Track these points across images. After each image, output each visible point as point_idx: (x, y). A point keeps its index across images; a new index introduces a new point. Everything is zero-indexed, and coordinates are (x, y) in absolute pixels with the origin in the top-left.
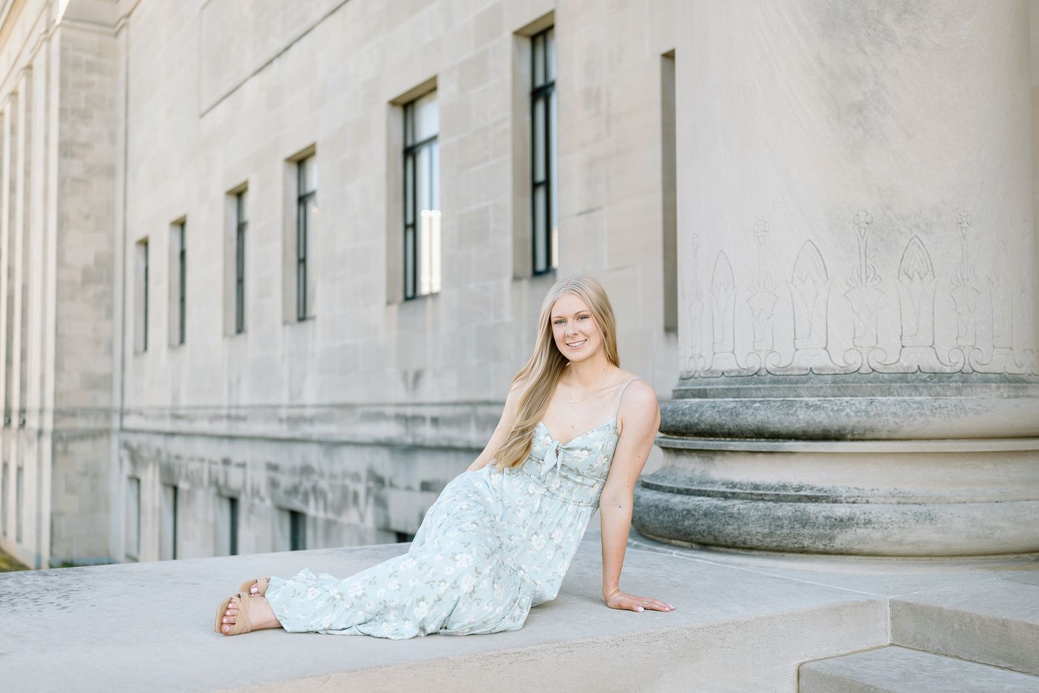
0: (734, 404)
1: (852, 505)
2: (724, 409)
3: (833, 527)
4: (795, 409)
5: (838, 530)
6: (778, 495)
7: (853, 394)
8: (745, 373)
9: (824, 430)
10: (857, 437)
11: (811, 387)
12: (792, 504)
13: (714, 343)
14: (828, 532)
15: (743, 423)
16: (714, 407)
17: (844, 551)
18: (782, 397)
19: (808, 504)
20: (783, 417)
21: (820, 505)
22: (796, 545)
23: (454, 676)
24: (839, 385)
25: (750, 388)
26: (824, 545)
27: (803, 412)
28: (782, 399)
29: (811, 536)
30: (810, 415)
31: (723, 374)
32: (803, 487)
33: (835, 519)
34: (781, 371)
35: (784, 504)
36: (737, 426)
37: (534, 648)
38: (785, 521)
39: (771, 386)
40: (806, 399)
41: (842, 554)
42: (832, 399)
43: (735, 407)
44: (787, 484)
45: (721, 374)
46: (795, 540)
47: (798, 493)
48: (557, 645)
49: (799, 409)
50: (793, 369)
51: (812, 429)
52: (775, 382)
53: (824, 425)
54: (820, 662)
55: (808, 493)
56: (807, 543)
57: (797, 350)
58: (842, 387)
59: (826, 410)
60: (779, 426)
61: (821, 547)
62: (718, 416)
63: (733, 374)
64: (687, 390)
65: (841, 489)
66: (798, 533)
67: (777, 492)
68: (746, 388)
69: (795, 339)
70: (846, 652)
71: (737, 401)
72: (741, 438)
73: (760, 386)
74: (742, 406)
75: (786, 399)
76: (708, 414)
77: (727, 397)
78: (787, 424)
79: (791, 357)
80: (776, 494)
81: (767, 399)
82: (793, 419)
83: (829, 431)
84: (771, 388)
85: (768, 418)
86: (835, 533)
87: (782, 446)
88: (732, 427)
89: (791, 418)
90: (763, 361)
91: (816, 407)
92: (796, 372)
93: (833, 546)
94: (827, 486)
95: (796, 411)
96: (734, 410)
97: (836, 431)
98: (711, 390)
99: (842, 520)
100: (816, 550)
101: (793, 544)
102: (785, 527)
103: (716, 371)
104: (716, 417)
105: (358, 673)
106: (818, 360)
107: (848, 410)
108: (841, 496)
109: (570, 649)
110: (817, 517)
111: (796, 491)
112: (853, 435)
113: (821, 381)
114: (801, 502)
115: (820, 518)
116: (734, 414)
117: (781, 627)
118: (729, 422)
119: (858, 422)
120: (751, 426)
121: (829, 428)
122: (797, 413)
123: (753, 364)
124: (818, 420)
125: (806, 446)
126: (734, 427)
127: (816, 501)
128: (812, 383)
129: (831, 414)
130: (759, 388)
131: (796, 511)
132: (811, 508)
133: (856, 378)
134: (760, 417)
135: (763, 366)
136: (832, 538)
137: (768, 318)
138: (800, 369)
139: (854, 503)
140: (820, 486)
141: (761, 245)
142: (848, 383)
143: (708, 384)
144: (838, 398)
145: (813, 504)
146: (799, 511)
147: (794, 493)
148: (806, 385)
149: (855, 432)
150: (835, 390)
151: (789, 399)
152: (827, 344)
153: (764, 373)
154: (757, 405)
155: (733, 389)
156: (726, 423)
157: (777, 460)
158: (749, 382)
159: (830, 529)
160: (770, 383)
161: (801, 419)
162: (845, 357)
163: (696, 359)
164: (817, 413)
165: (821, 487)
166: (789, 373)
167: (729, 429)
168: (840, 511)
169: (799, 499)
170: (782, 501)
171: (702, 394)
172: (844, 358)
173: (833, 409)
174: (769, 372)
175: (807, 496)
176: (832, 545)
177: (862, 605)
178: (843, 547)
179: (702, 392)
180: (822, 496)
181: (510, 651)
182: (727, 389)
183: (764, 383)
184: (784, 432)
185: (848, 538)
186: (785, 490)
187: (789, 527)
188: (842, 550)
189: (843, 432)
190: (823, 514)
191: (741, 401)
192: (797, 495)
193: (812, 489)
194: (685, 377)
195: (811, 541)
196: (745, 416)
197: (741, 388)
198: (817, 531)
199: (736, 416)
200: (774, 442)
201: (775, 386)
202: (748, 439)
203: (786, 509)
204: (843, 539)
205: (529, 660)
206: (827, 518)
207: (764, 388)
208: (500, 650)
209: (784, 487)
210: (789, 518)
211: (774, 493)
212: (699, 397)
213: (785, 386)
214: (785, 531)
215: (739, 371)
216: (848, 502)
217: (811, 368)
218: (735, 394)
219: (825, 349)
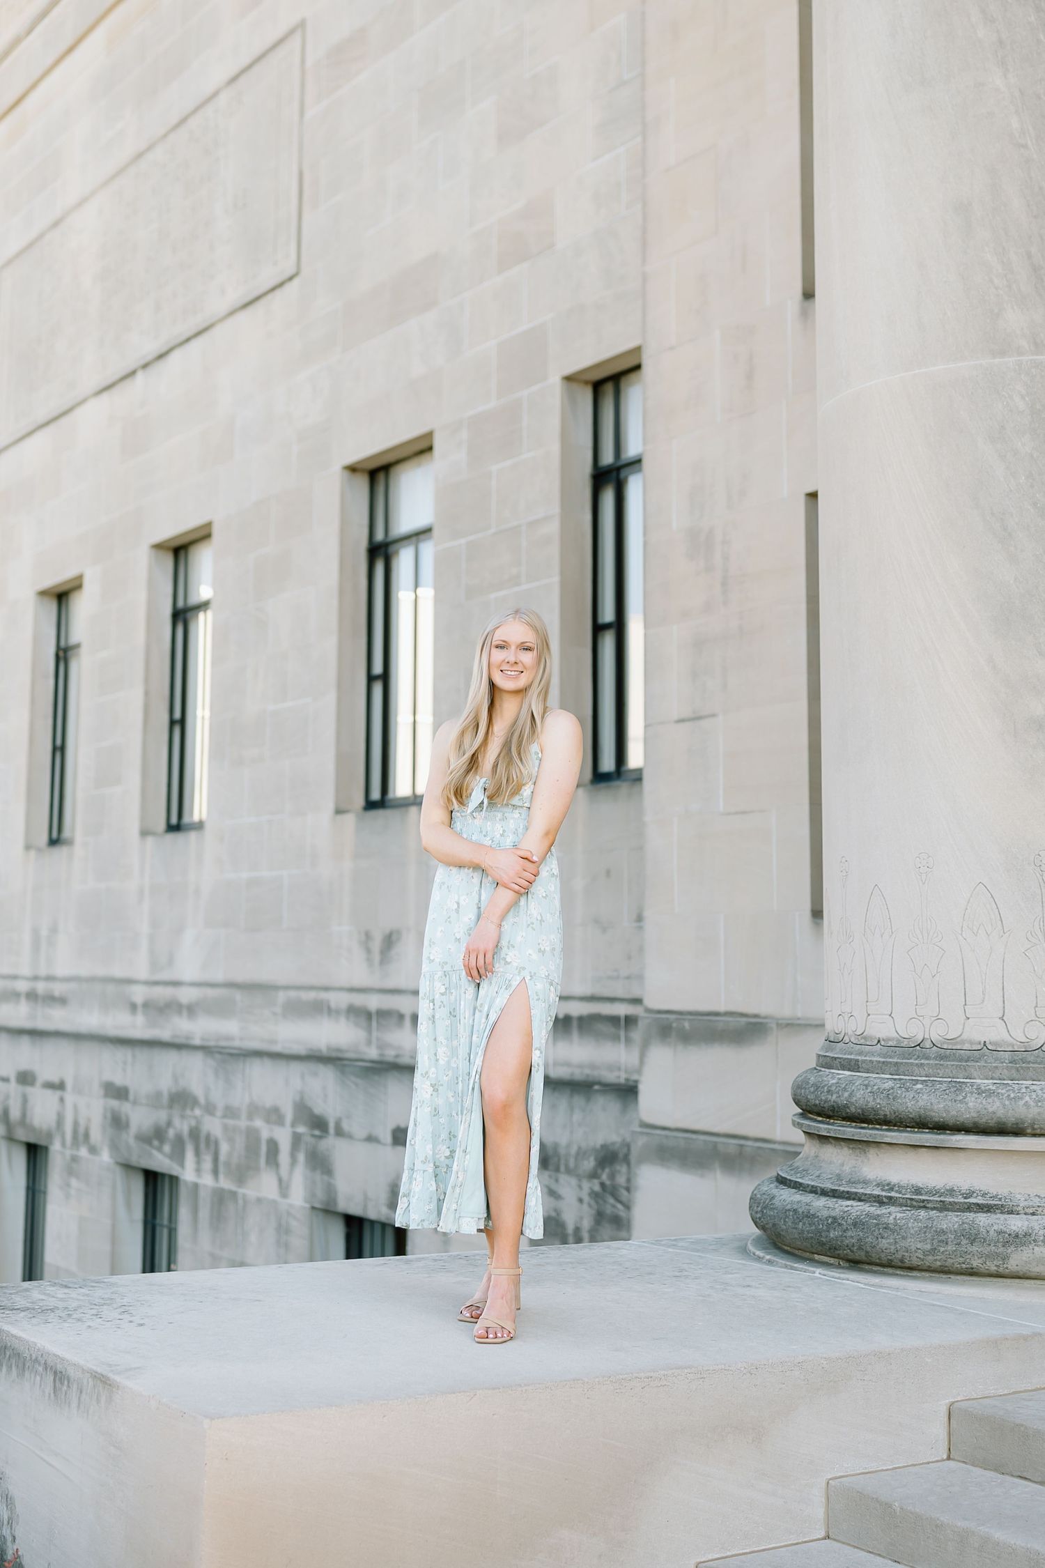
0: (891, 1084)
1: (1030, 1217)
2: (879, 1089)
3: (1006, 1244)
4: (963, 1094)
5: (1012, 1248)
6: (943, 1202)
7: (1035, 1078)
8: (905, 1043)
9: (999, 1123)
10: (1038, 1131)
11: (984, 1066)
12: (959, 1214)
13: (867, 1002)
14: (1001, 1250)
15: (901, 1109)
16: (866, 1086)
17: (1021, 1274)
18: (949, 1077)
19: (979, 1215)
20: (950, 1104)
21: (993, 1216)
22: (964, 1266)
23: (588, 1398)
24: (1018, 1066)
25: (912, 1064)
26: (996, 1266)
27: (973, 1099)
28: (950, 1080)
29: (981, 1255)
30: (981, 1103)
31: (879, 1041)
32: (974, 1192)
33: (1010, 1235)
34: (951, 1044)
35: (950, 1213)
36: (895, 1113)
37: (666, 1373)
38: (950, 1236)
39: (937, 1062)
40: (979, 1081)
41: (1020, 1278)
42: (1010, 1082)
43: (893, 1088)
44: (955, 1189)
45: (876, 1042)
46: (962, 1260)
47: (966, 1201)
48: (689, 1370)
49: (969, 1095)
50: (963, 1042)
51: (984, 1120)
52: (942, 1058)
53: (998, 1116)
54: (974, 1401)
55: (980, 1200)
56: (976, 1263)
57: (968, 1018)
58: (1022, 1067)
59: (1001, 1097)
60: (945, 1115)
61: (993, 1268)
62: (872, 1098)
63: (890, 1043)
64: (836, 1058)
65: (1018, 1196)
66: (966, 1250)
67: (942, 1199)
68: (905, 1063)
69: (966, 1004)
70: (1006, 1392)
71: (895, 1079)
72: (900, 1126)
73: (922, 1061)
74: (900, 1087)
75: (955, 1080)
76: (859, 1094)
77: (883, 1074)
78: (954, 1113)
79: (962, 1027)
80: (941, 1201)
81: (931, 1079)
82: (961, 1107)
83: (1004, 1123)
84: (936, 1064)
85: (932, 1104)
86: (1009, 1251)
87: (948, 1140)
88: (888, 1113)
89: (959, 1105)
90: (927, 1030)
91: (990, 1093)
92: (967, 1046)
93: (1007, 1268)
94: (1003, 1192)
95: (965, 1098)
96: (891, 1091)
97: (1013, 1124)
98: (864, 1061)
99: (1017, 1236)
100: (987, 1272)
101: (960, 1264)
102: (950, 1243)
103: (871, 1038)
104: (869, 1099)
105: (500, 1390)
106: (994, 1033)
107: (1027, 1098)
108: (1018, 1206)
109: (702, 1376)
110: (988, 1232)
111: (965, 1198)
112: (1034, 1129)
113: (996, 1060)
114: (970, 1212)
115: (992, 1232)
116: (890, 1096)
117: (930, 1360)
118: (885, 1107)
119: (1039, 1114)
120: (911, 1113)
121: (1004, 1120)
122: (966, 1100)
123: (914, 1032)
124: (991, 1110)
125: (977, 1142)
126: (890, 1113)
127: (988, 1211)
128: (986, 1062)
129: (1007, 1103)
130: (921, 1064)
131: (963, 1223)
132: (982, 1219)
133: (1038, 1057)
134: (923, 1103)
135: (927, 1036)
136: (1005, 1258)
137: (933, 977)
138: (971, 1043)
139: (1033, 1214)
140: (993, 1191)
141: (924, 884)
142: (1029, 1062)
143: (860, 1053)
144: (1017, 1082)
145: (985, 1215)
146: (966, 1223)
147: (962, 1200)
148: (978, 1064)
149: (1036, 1126)
150: (1014, 1071)
151: (958, 1080)
152: (1004, 1012)
153: (928, 1044)
154: (919, 1086)
155: (890, 1063)
156: (880, 1108)
157: (943, 1156)
158: (910, 1056)
159: (1004, 1246)
160: (935, 1058)
161: (971, 1107)
162: (1026, 1029)
163: (846, 1019)
164: (990, 1100)
165: (995, 1193)
166: (959, 1047)
167: (885, 1115)
168: (1016, 1224)
169: (968, 1208)
170: (948, 1210)
171: (853, 1066)
172: (1024, 1030)
173: (1009, 1095)
174: (934, 1045)
175: (978, 1204)
176: (1005, 1266)
177: (1025, 1338)
178: (1018, 1269)
179: (852, 1063)
180: (995, 1205)
181: (642, 1375)
182: (884, 1062)
183: (928, 1058)
184: (951, 1122)
185: (1024, 1258)
186: (952, 1196)
187: (955, 1242)
188: (1018, 1272)
189: (1021, 1126)
190: (996, 1227)
191: (900, 1079)
192: (966, 1203)
193: (984, 1195)
194: (832, 1039)
195: (980, 1261)
196: (904, 1101)
197: (902, 1063)
198: (988, 1249)
199: (893, 1099)
200: (940, 1134)
201: (942, 1062)
202: (909, 1129)
203: (951, 1221)
204: (1018, 1259)
205: (661, 1385)
206: (1000, 1232)
207: (928, 1064)
208: (632, 1373)
209: (951, 1192)
210: (955, 1231)
211: (939, 1199)
212: (849, 1070)
213: (952, 1063)
214: (950, 1248)
215: (898, 1041)
216: (1026, 1214)
217: (985, 1042)
218: (893, 1069)
219: (1002, 1018)
